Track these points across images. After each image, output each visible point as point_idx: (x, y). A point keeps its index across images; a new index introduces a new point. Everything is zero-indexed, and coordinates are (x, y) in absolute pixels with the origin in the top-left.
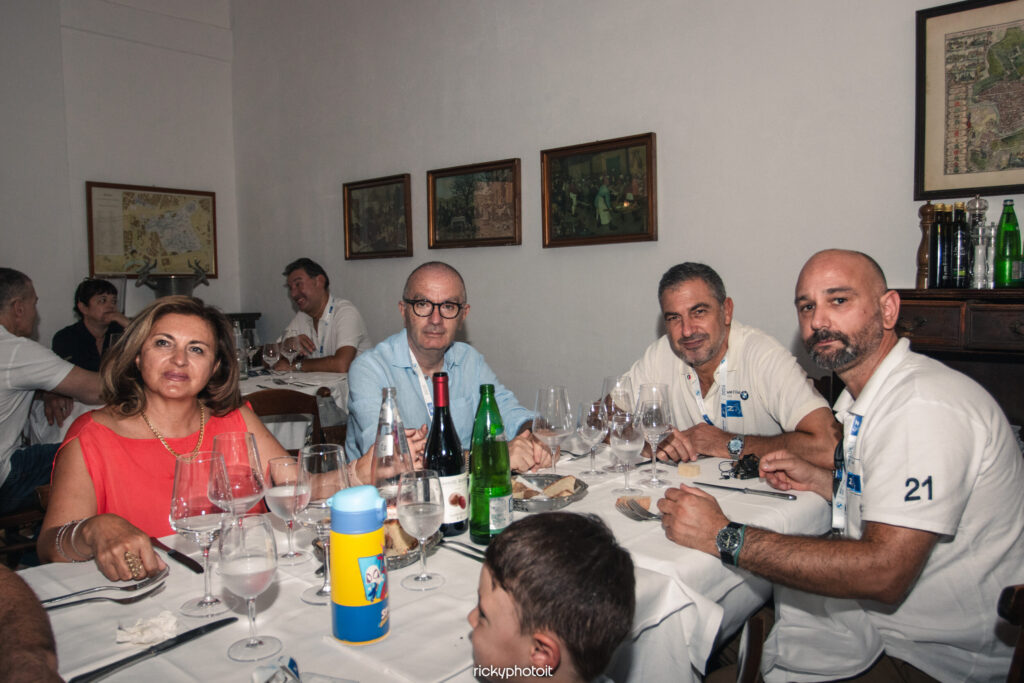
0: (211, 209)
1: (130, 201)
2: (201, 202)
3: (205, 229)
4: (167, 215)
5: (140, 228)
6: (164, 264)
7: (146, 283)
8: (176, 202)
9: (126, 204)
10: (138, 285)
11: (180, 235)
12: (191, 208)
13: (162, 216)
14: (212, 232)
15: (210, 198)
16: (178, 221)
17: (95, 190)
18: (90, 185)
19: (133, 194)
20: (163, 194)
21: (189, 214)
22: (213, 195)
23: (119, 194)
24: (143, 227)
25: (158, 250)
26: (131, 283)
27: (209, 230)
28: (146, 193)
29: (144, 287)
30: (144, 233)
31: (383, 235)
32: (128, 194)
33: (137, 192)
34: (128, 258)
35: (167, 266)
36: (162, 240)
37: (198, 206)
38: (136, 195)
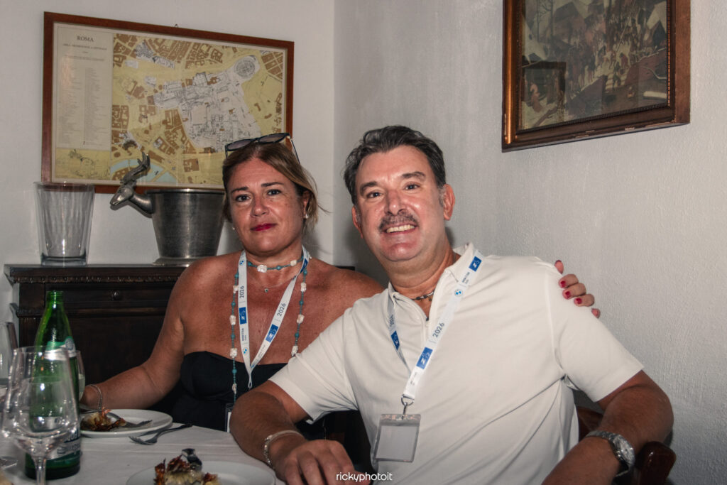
0: (284, 71)
1: (127, 52)
2: (265, 59)
3: (272, 108)
4: (199, 80)
5: (145, 102)
6: (186, 170)
7: (130, 201)
8: (217, 57)
9: (119, 56)
10: (115, 206)
11: (221, 118)
12: (245, 69)
13: (190, 82)
14: (283, 115)
15: (283, 52)
16: (221, 90)
17: (58, 28)
18: (50, 20)
19: (134, 39)
20: (193, 41)
21: (241, 80)
22: (289, 46)
23: (106, 37)
24: (151, 100)
25: (179, 143)
26: (101, 202)
27: (279, 110)
28: (161, 37)
29: (128, 209)
30: (152, 110)
31: (599, 73)
32: (124, 38)
33: (142, 36)
34: (117, 155)
35: (192, 174)
36: (187, 126)
37: (259, 66)
38: (139, 42)
